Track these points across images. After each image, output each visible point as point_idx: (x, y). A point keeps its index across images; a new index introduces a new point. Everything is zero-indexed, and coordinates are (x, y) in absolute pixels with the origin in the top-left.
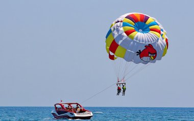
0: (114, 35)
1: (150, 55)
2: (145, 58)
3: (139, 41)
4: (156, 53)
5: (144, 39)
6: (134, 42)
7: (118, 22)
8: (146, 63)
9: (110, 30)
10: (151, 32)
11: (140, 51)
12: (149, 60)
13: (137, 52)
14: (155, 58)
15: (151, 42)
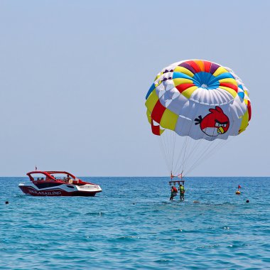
0: (158, 92)
1: (217, 124)
2: (209, 130)
3: (200, 101)
4: (228, 123)
5: (208, 98)
6: (192, 102)
7: (166, 71)
8: (212, 138)
9: (154, 85)
10: (221, 89)
11: (200, 117)
12: (216, 133)
13: (196, 120)
14: (226, 130)
15: (220, 103)
